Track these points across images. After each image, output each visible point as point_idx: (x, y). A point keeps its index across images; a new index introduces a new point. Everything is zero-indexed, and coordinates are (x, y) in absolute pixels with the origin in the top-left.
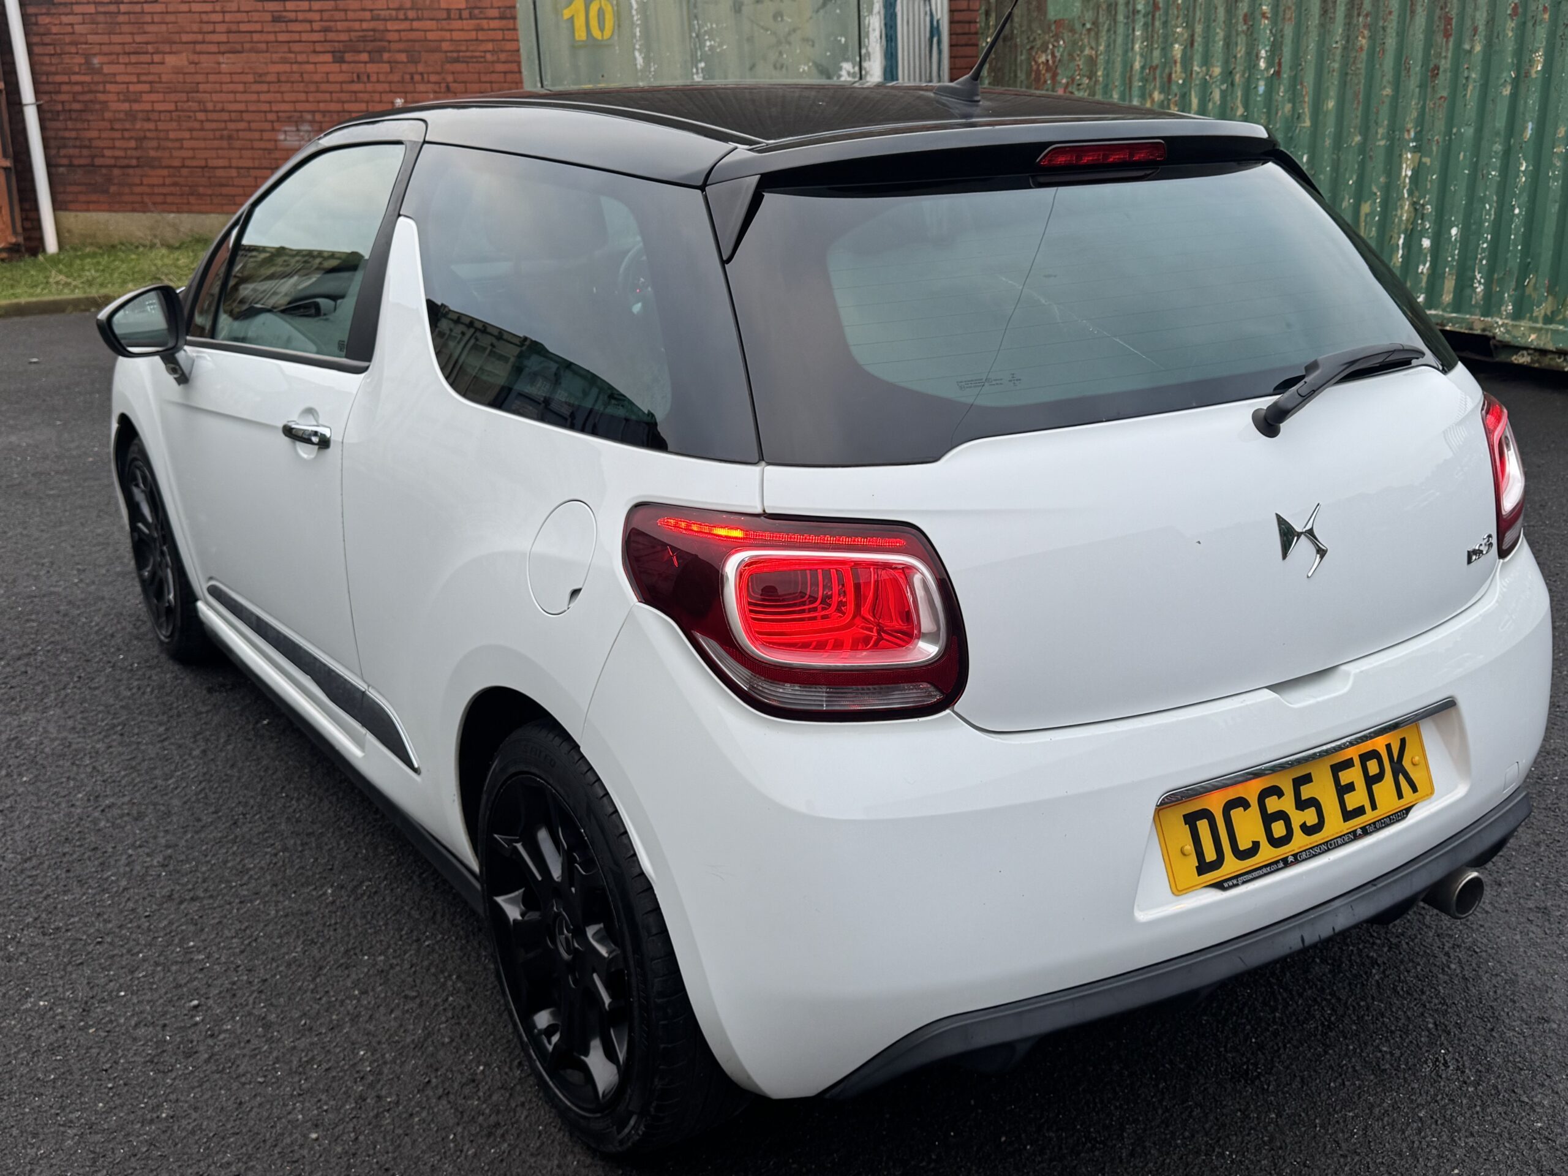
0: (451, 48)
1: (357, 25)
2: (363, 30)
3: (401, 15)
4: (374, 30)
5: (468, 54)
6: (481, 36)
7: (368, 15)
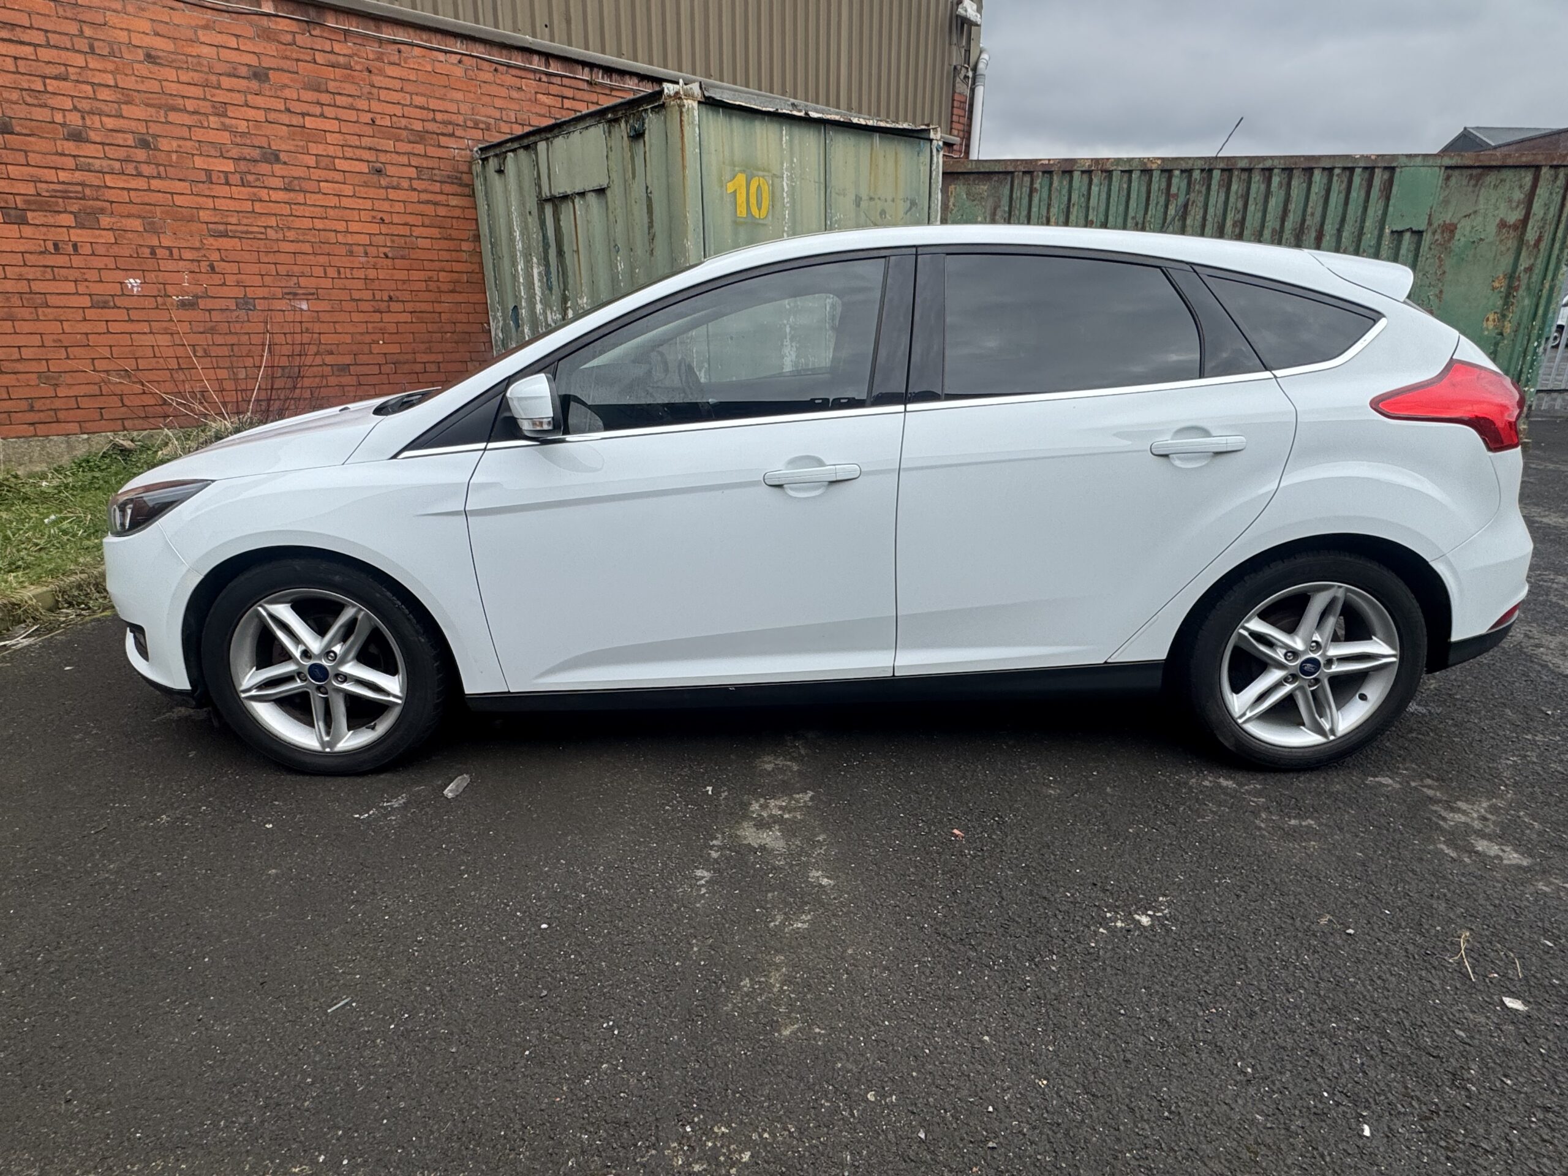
0: (214, 220)
1: (51, 175)
2: (63, 183)
3: (130, 169)
4: (82, 184)
5: (240, 228)
6: (258, 207)
7: (70, 163)
